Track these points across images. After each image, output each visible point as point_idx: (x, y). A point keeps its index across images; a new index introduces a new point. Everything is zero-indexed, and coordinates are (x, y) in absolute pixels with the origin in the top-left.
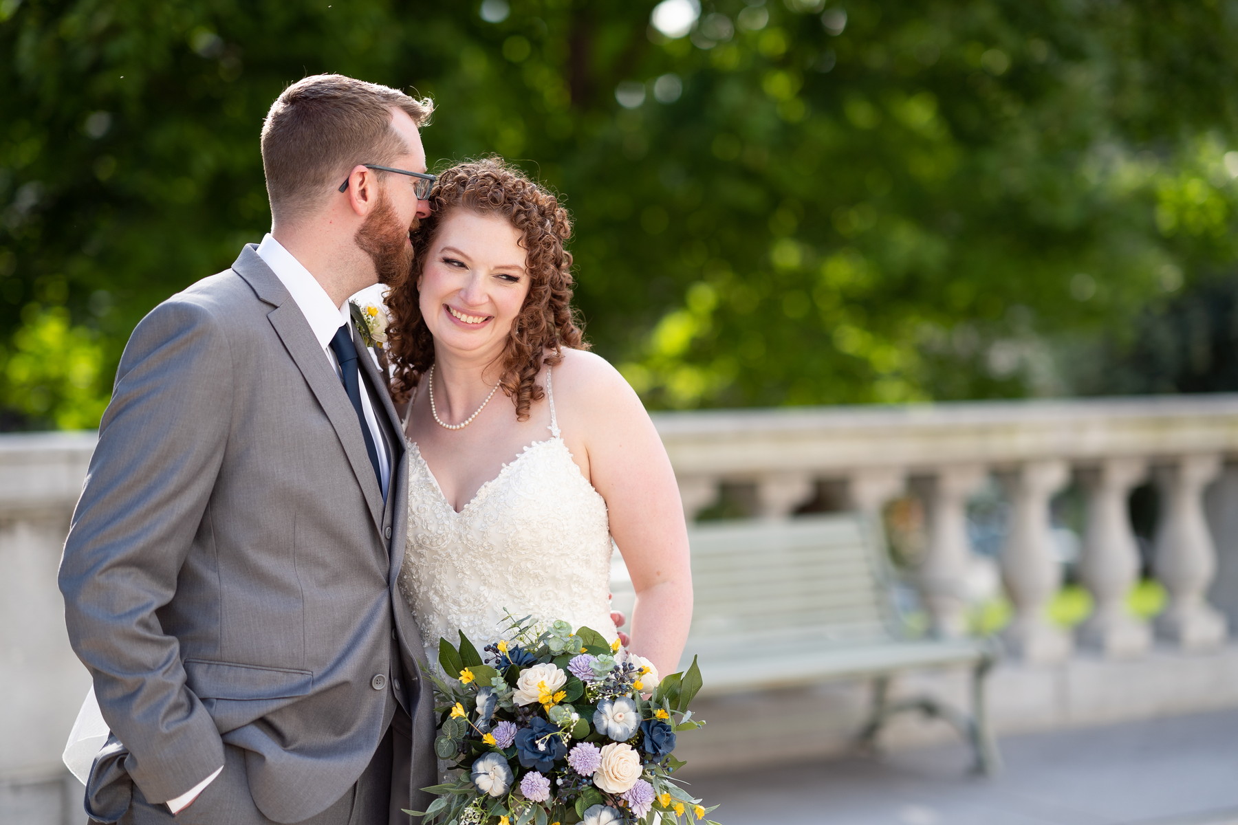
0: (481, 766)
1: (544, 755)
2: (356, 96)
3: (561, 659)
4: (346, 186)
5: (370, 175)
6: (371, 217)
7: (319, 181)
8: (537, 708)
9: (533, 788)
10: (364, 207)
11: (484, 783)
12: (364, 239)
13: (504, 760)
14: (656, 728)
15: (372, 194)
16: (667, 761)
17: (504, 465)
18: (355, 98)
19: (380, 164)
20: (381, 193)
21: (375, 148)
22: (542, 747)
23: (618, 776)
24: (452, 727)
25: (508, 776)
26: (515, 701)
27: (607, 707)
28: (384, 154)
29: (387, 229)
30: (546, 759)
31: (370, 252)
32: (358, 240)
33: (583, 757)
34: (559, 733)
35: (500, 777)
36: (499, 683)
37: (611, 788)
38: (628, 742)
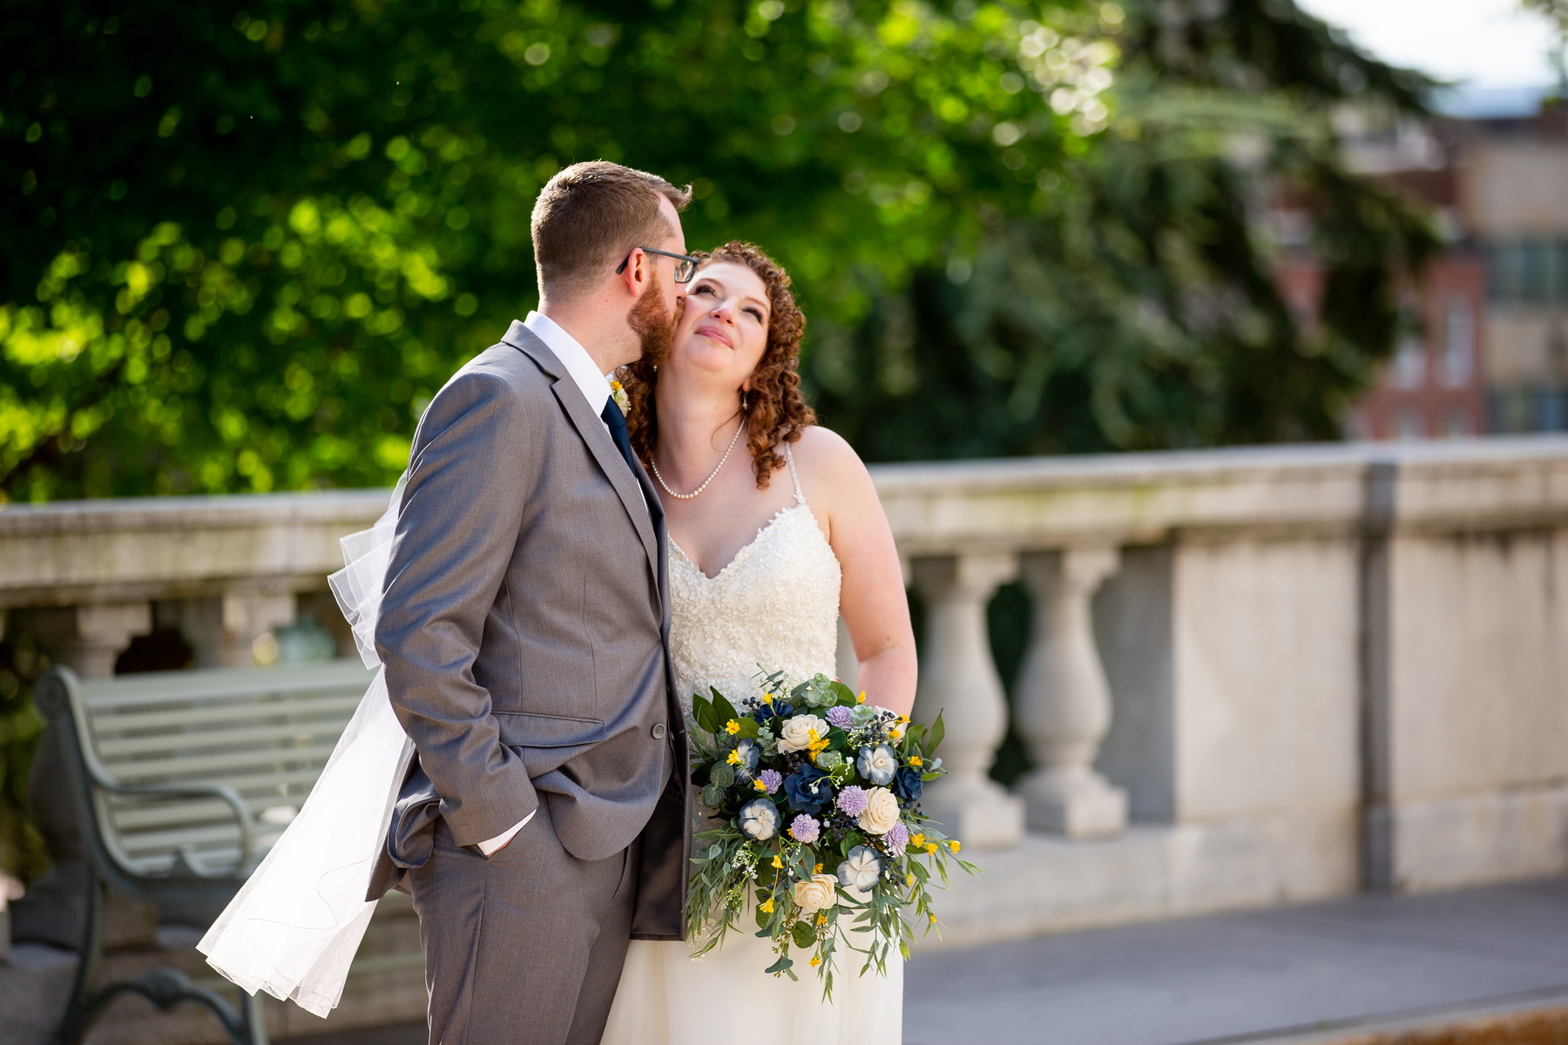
0: (748, 812)
1: (814, 798)
2: (628, 180)
3: (819, 710)
4: (624, 265)
5: (644, 259)
6: (644, 298)
7: (598, 262)
8: (804, 754)
9: (804, 829)
10: (639, 288)
11: (752, 827)
12: (636, 319)
13: (773, 805)
14: (908, 775)
15: (645, 276)
16: (919, 806)
17: (759, 530)
18: (627, 183)
19: (652, 246)
20: (653, 275)
21: (647, 231)
22: (815, 790)
23: (882, 816)
24: (720, 776)
25: (776, 820)
26: (781, 751)
27: (869, 753)
28: (655, 237)
29: (656, 311)
30: (817, 802)
31: (639, 332)
32: (630, 320)
33: (850, 799)
34: (830, 777)
35: (770, 821)
36: (765, 732)
37: (874, 829)
38: (886, 787)
